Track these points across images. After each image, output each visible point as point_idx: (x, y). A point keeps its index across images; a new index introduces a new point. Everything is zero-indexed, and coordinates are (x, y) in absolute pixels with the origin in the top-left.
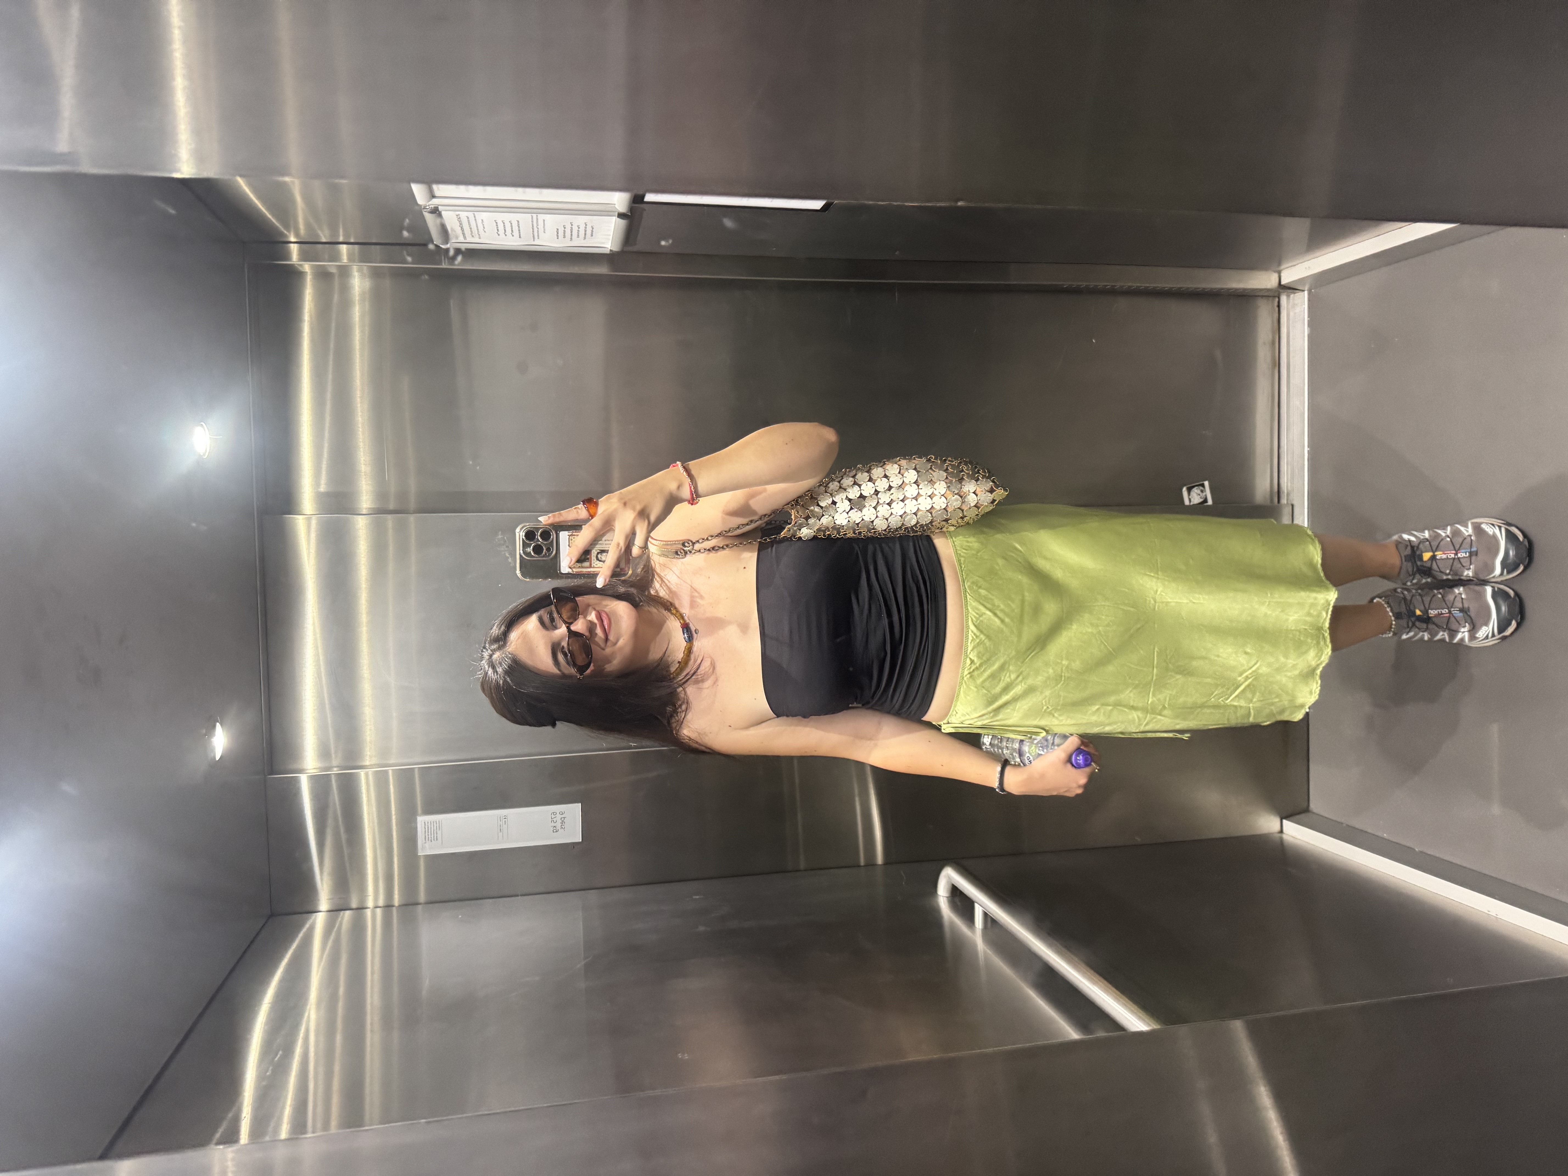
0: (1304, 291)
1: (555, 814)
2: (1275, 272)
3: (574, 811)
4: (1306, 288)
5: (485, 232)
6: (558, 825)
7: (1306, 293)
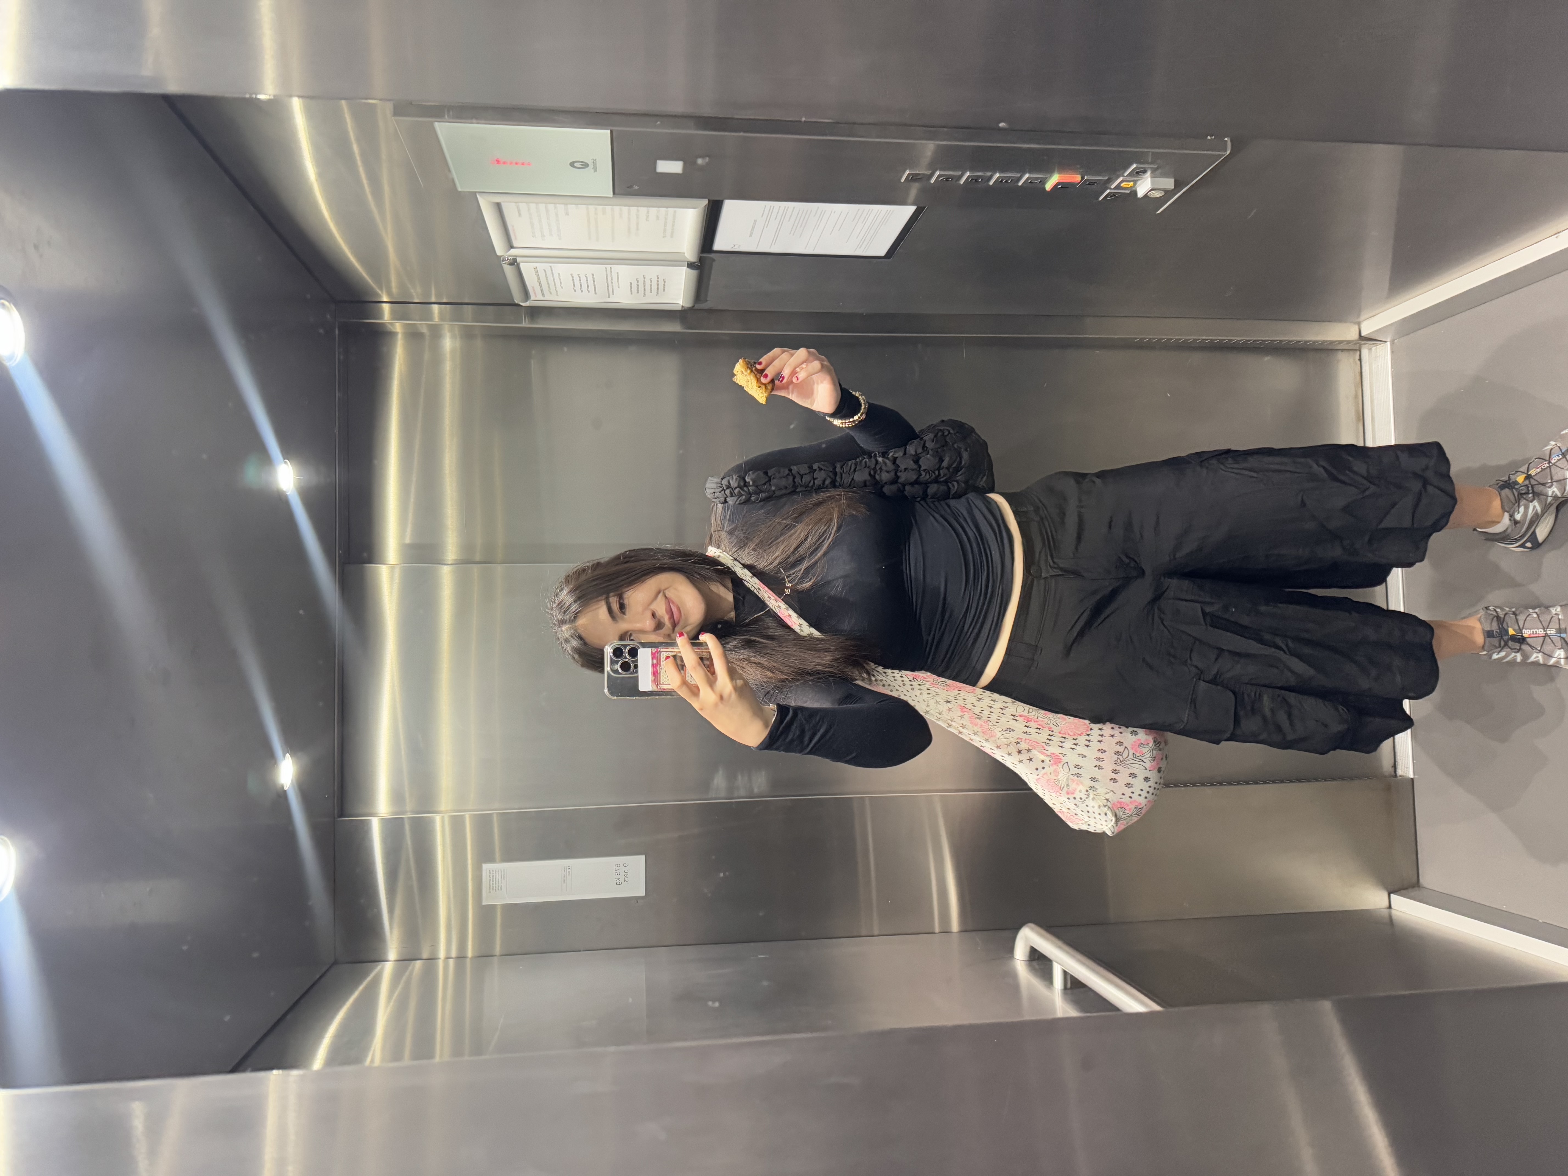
0: (1386, 342)
1: (618, 865)
2: (1355, 323)
3: (637, 864)
4: (1389, 340)
5: (562, 287)
6: (622, 877)
7: (1388, 343)
